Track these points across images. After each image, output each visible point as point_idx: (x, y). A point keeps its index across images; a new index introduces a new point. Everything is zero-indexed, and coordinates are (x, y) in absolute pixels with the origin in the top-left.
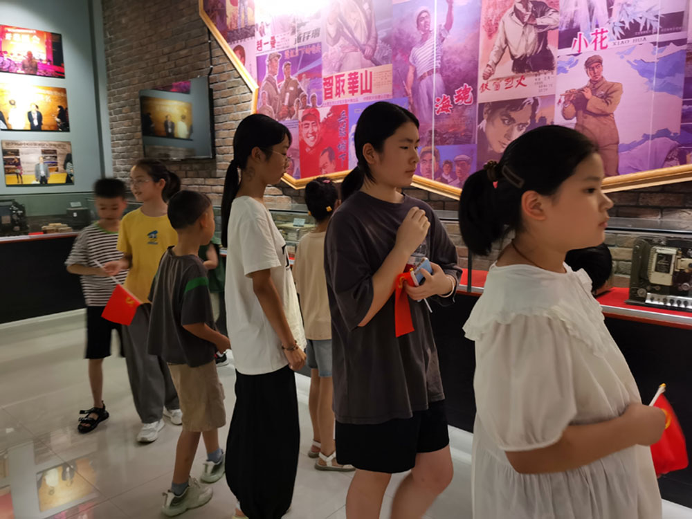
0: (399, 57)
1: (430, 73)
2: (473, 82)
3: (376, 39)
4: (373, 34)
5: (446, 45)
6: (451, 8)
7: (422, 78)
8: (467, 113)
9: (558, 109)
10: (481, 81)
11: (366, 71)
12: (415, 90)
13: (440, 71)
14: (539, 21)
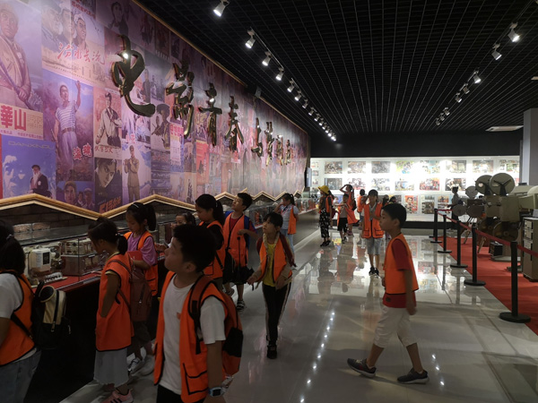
0: (48, 109)
1: (69, 129)
2: (92, 144)
3: (30, 87)
4: (27, 82)
5: (77, 115)
6: (79, 92)
7: (64, 131)
8: (90, 162)
9: (123, 167)
10: (95, 145)
11: (20, 111)
12: (60, 139)
13: (76, 130)
14: (116, 121)
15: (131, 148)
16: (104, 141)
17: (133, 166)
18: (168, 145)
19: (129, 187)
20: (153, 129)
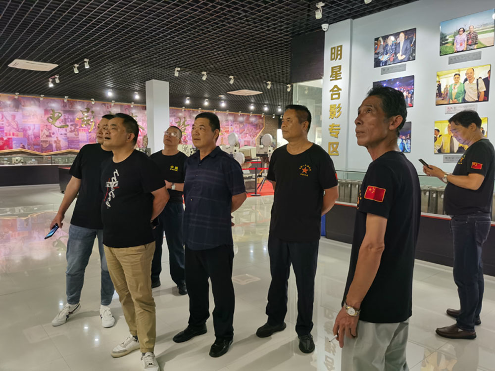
0: (24, 132)
1: (31, 135)
5: (34, 131)
6: (34, 126)
7: (29, 136)
8: (39, 141)
9: (53, 142)
10: (41, 137)
15: (57, 137)
16: (45, 136)
17: (58, 142)
18: (78, 135)
19: (56, 147)
20: (68, 131)
